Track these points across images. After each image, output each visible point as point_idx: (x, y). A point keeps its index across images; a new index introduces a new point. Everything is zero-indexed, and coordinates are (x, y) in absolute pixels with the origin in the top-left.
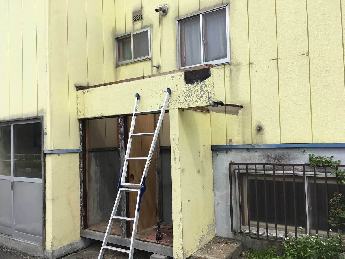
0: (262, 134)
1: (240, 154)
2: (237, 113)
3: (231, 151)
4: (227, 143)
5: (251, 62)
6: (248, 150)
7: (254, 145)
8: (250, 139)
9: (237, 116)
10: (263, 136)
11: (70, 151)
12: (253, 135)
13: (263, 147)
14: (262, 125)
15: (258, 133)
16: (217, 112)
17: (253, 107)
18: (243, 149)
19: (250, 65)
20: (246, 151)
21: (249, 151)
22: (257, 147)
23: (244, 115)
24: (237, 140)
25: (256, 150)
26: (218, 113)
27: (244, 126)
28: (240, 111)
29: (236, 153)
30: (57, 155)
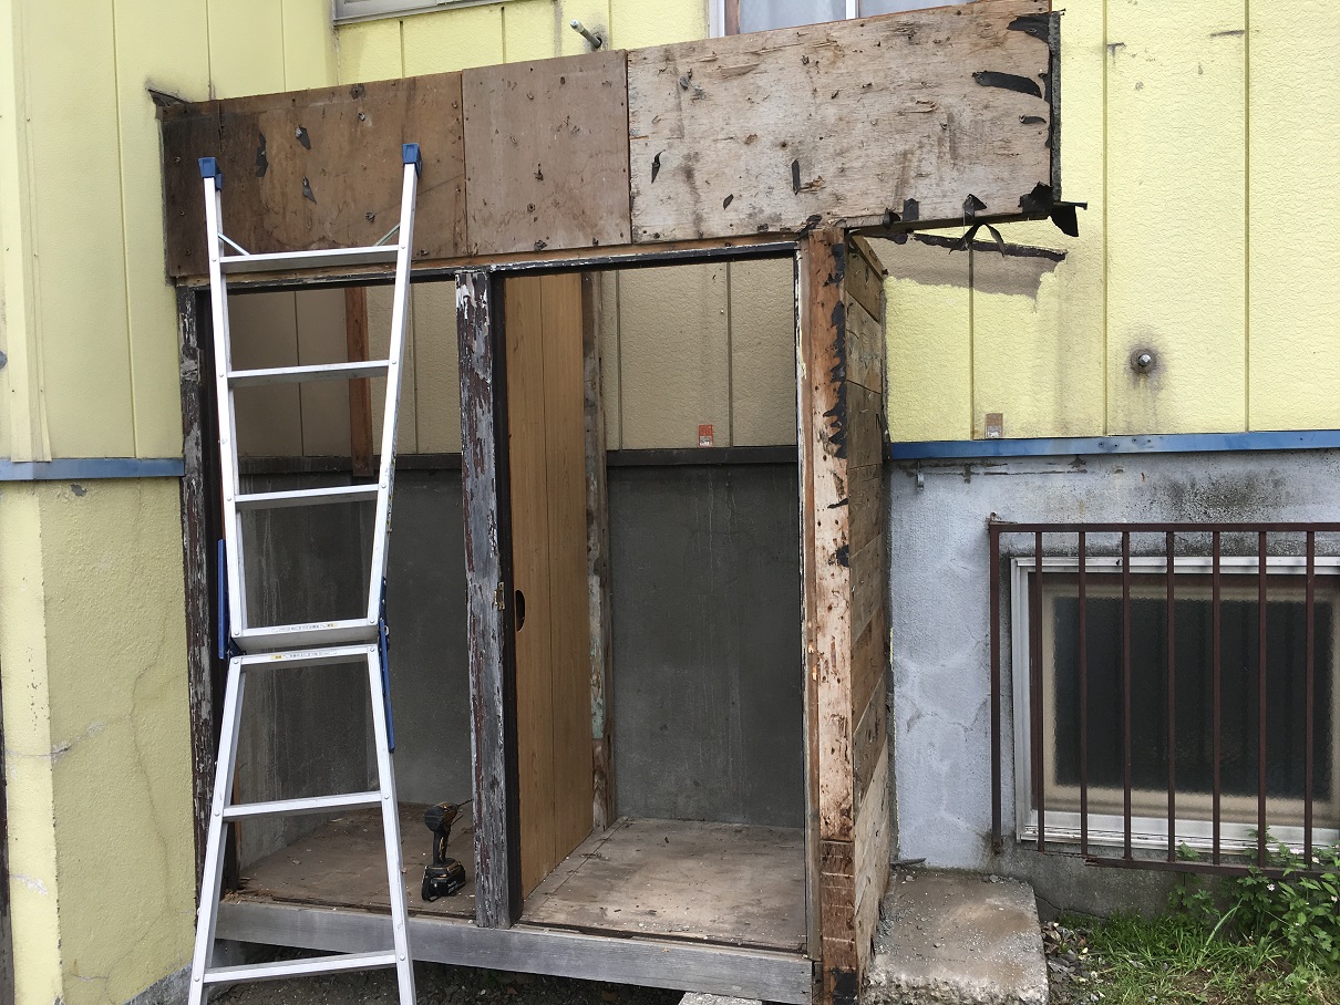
0: (1159, 388)
1: (1037, 481)
2: (1030, 286)
3: (993, 469)
4: (973, 432)
5: (1112, 40)
6: (1080, 461)
7: (1114, 441)
8: (1096, 411)
9: (1031, 301)
10: (1163, 394)
11: (135, 470)
12: (1110, 389)
13: (1157, 447)
14: (1156, 344)
15: (1136, 383)
16: (924, 282)
17: (1117, 259)
18: (1052, 460)
19: (1105, 53)
20: (1069, 468)
21: (1082, 467)
22: (1127, 446)
23: (1068, 299)
24: (1028, 416)
25: (1119, 463)
26: (930, 288)
27: (1064, 348)
28: (1048, 279)
29: (1017, 479)
30: (68, 490)
